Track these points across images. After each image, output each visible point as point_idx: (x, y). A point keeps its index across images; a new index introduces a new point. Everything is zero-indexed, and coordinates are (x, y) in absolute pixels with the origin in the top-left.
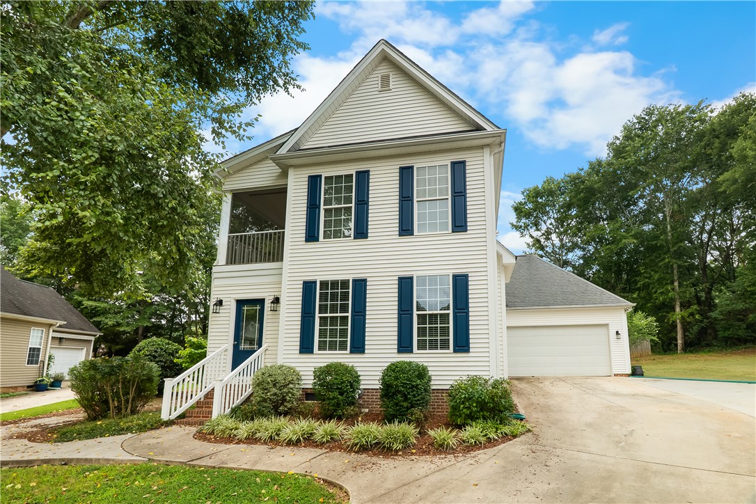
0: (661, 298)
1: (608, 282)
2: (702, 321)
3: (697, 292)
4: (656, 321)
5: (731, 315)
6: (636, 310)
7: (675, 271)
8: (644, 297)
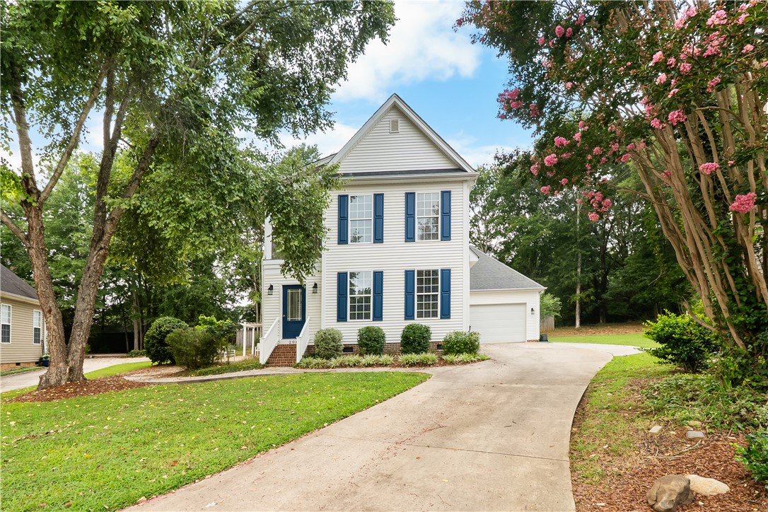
0: (566, 283)
1: (525, 267)
2: (596, 302)
3: (595, 277)
4: (560, 301)
5: (619, 296)
6: (546, 292)
7: (579, 259)
8: (553, 281)
